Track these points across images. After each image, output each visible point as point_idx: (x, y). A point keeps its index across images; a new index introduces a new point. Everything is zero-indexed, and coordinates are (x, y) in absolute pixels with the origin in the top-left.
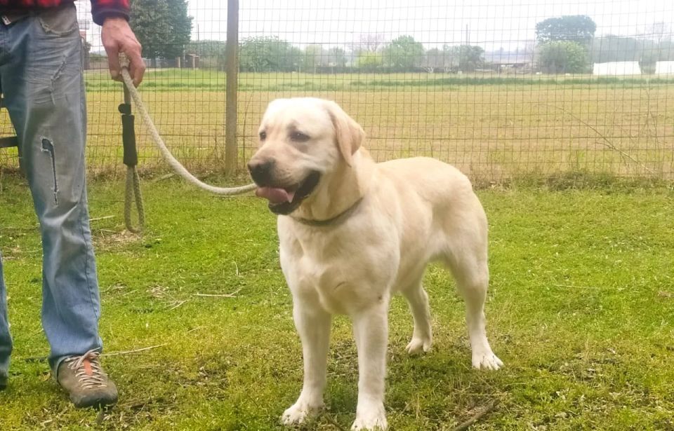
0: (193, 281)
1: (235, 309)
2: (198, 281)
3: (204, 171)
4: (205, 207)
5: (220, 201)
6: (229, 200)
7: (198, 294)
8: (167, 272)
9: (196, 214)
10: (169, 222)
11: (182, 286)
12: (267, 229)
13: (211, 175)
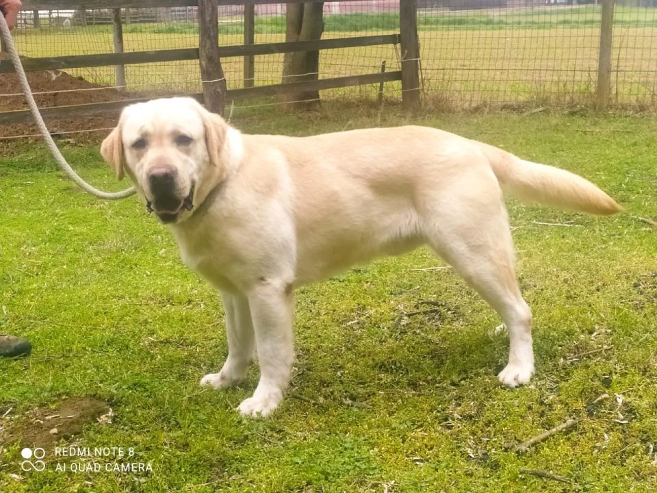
0: (533, 210)
1: (563, 237)
2: (538, 209)
3: (575, 106)
4: (566, 140)
5: (583, 135)
6: (593, 135)
7: (534, 221)
8: (511, 200)
9: (556, 147)
10: (527, 154)
11: (521, 214)
12: (620, 163)
13: (582, 109)
